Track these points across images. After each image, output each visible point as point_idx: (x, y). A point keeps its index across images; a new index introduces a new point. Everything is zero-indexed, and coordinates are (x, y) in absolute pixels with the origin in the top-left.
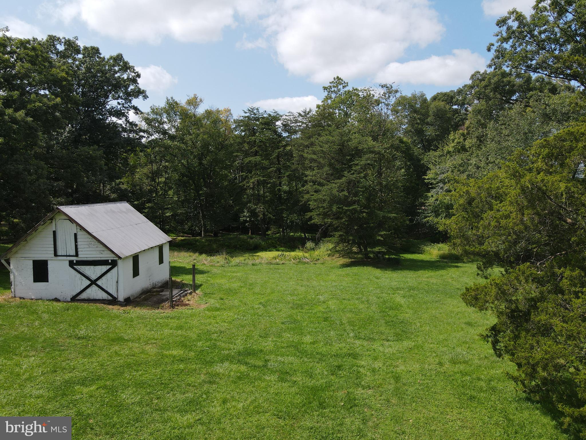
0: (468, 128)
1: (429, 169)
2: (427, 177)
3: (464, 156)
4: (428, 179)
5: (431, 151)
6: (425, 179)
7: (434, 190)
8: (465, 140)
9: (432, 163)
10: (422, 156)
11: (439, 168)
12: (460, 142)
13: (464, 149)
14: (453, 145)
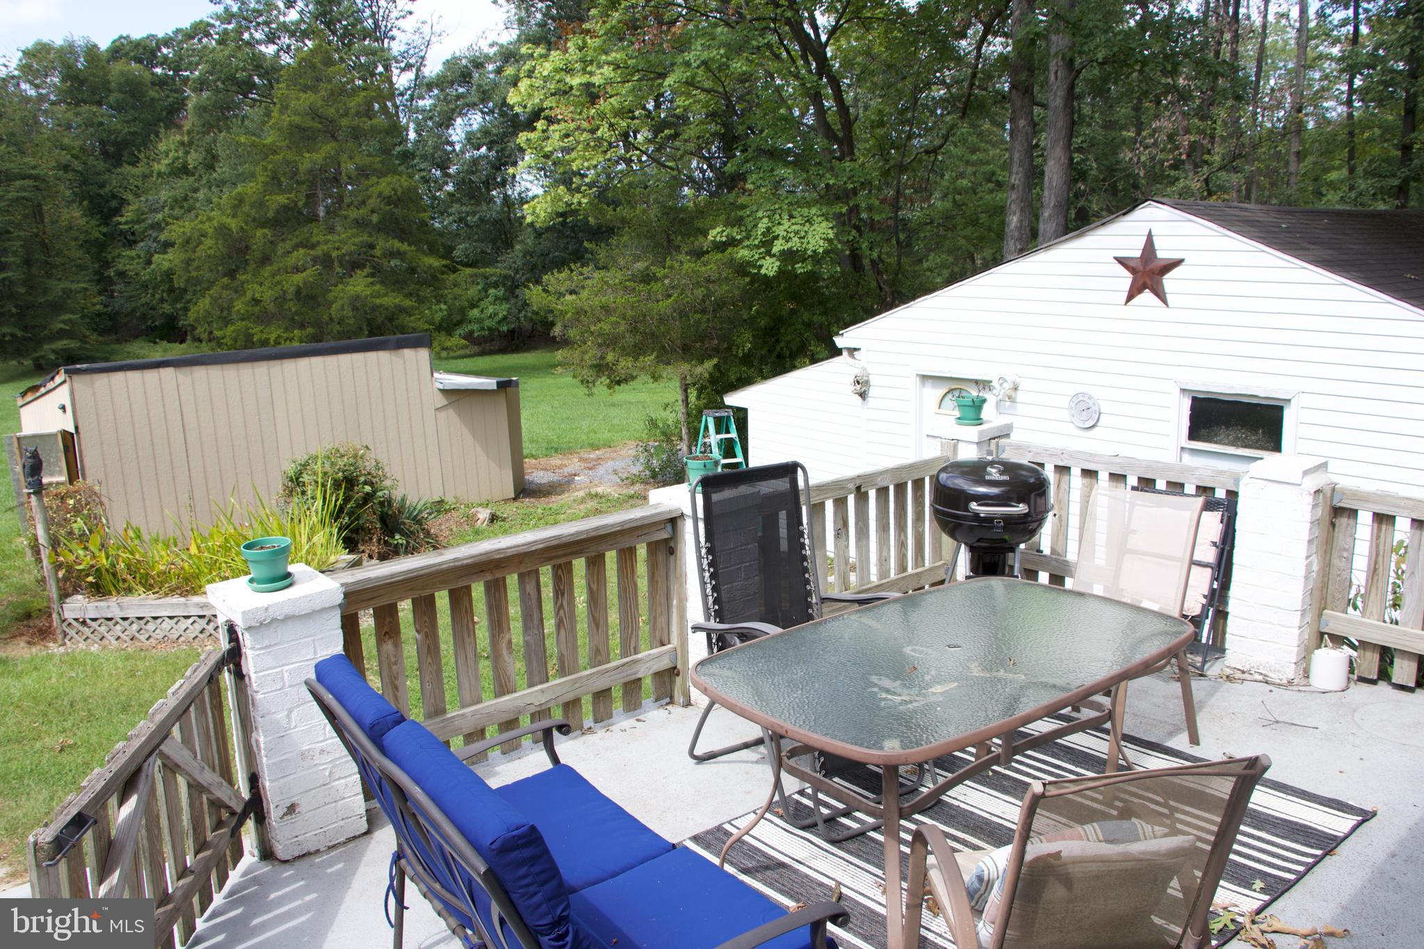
0: (189, 133)
1: (123, 202)
2: (123, 220)
3: (185, 183)
4: (126, 223)
5: (124, 164)
6: (120, 223)
7: (142, 244)
8: (187, 153)
9: (131, 190)
10: (107, 176)
11: (147, 201)
12: (178, 158)
13: (184, 170)
14: (167, 162)
